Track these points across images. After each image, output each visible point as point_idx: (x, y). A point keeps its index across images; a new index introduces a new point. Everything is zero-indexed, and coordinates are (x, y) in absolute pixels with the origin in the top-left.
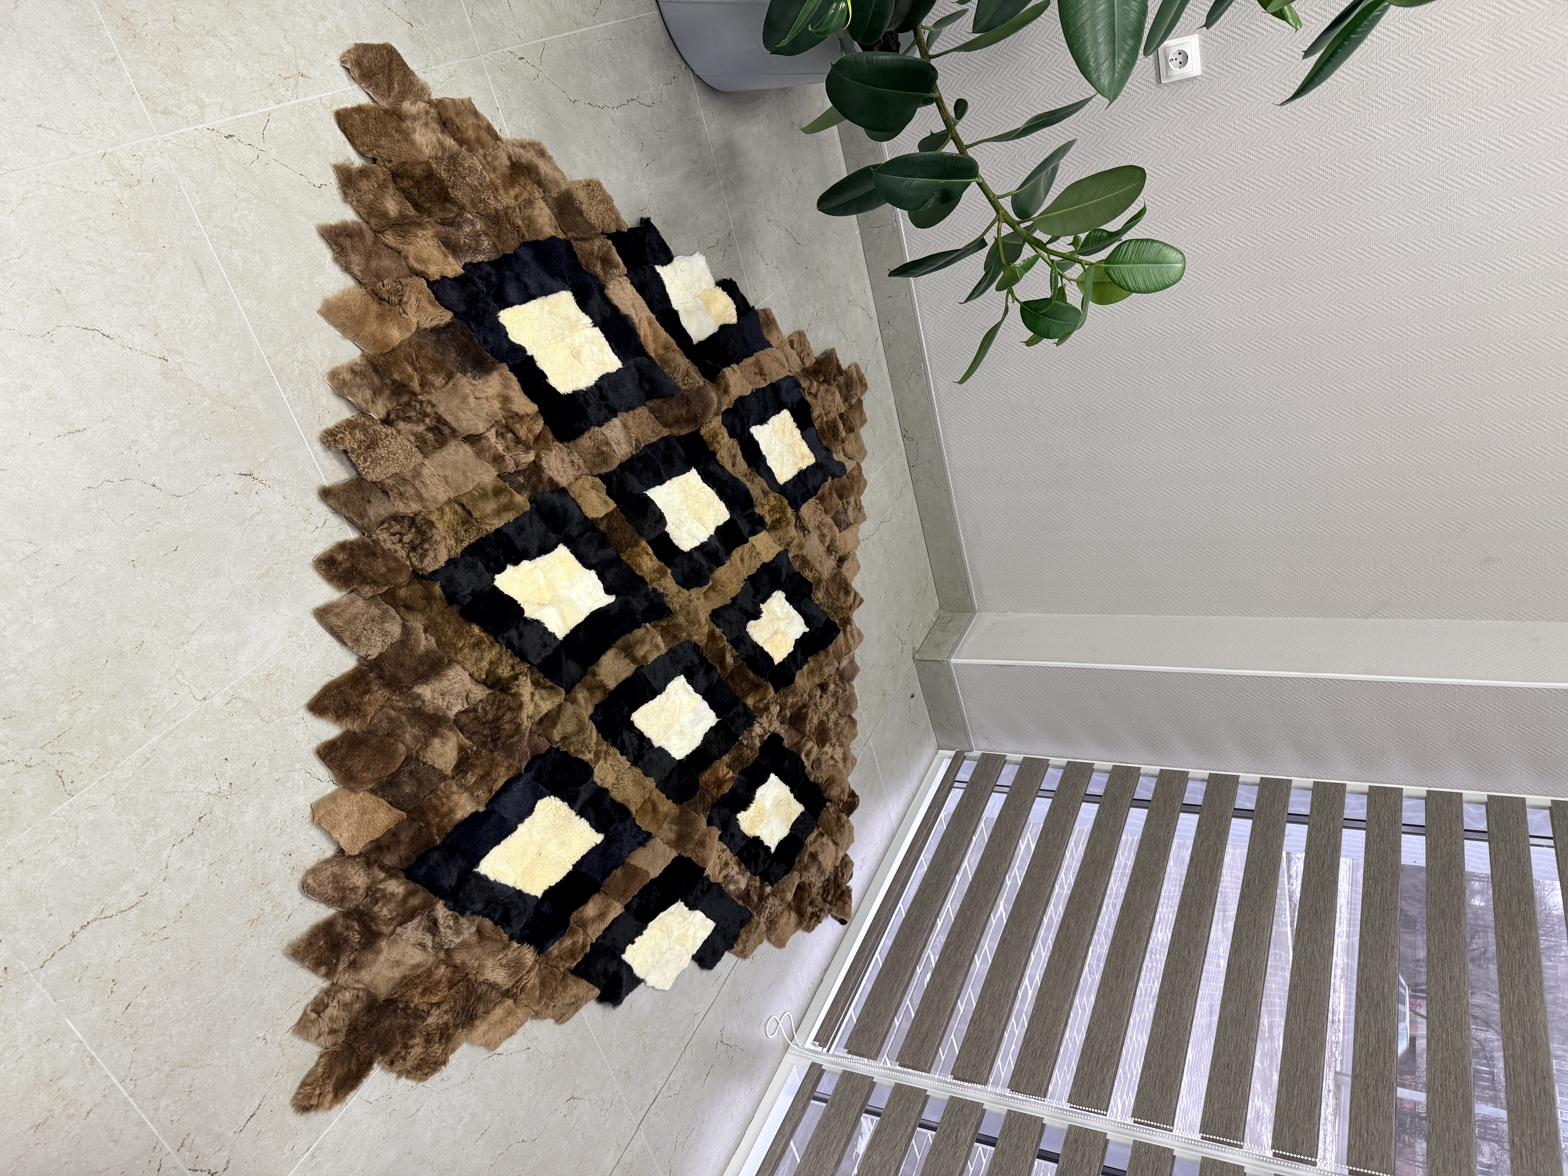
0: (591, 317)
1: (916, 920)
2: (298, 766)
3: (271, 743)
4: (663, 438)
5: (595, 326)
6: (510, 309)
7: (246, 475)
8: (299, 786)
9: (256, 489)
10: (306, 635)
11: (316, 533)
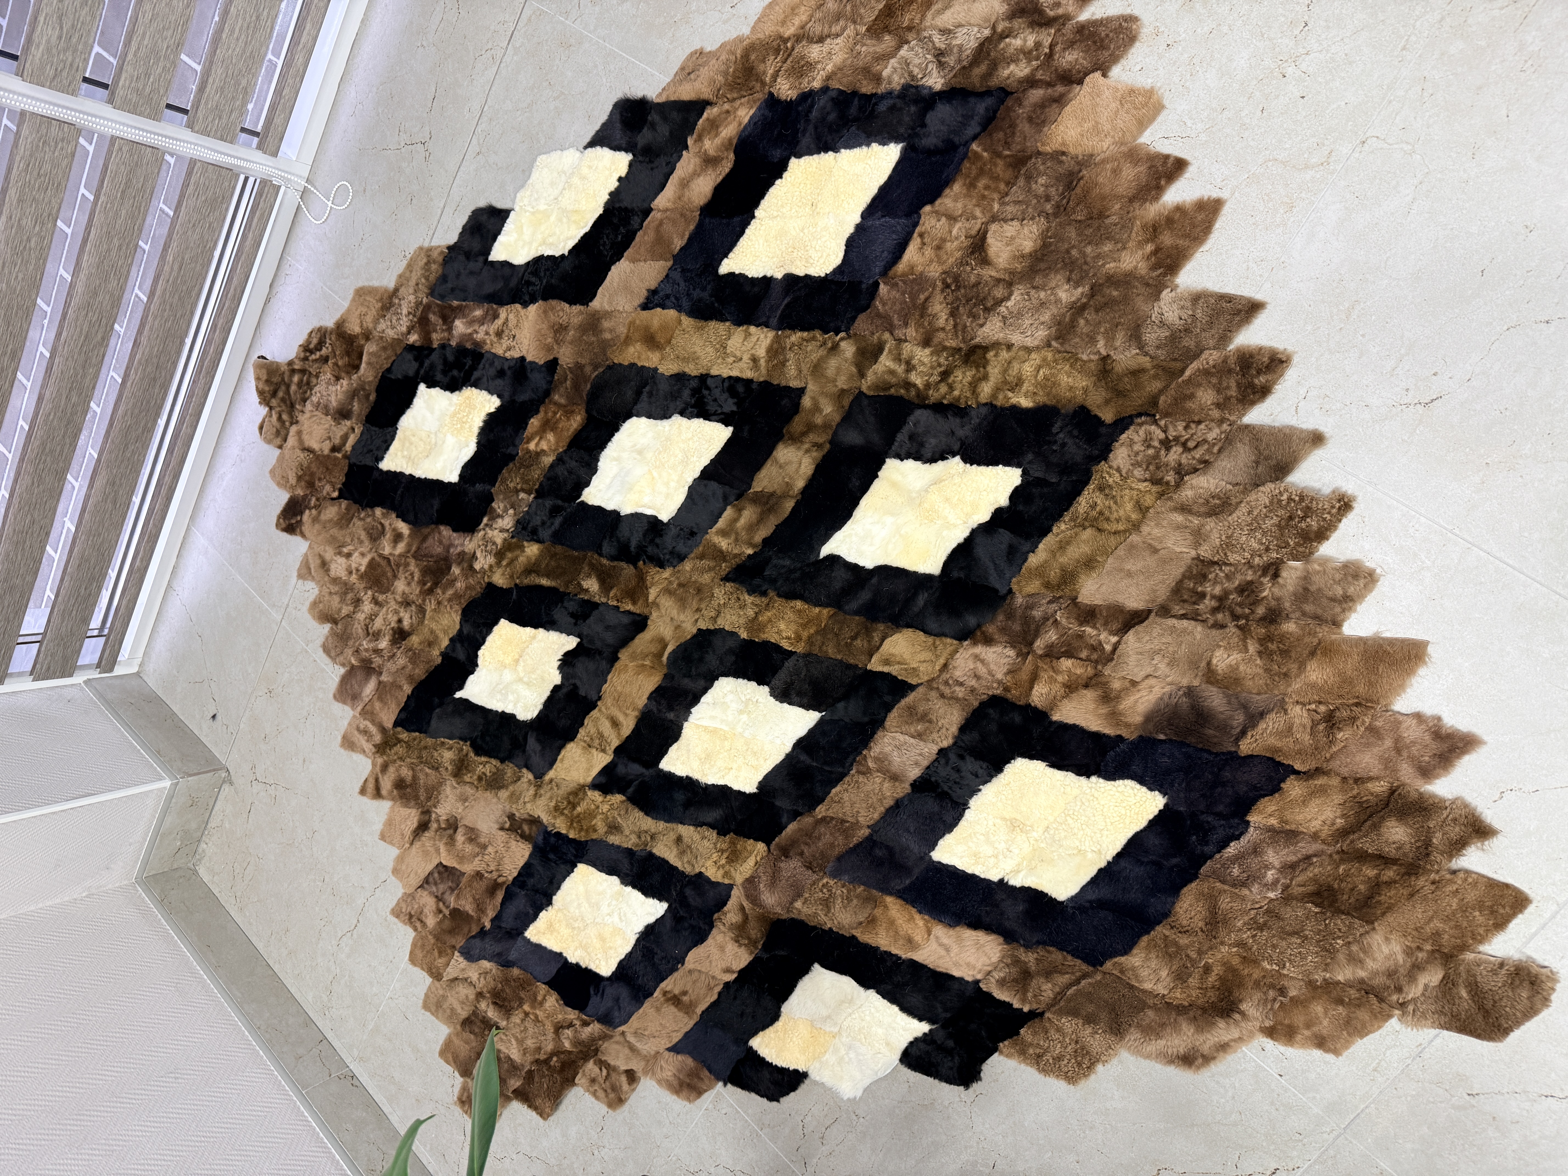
0: (1013, 888)
1: (155, 379)
2: (1203, 137)
3: (1252, 143)
4: (823, 800)
5: (1001, 881)
6: (1151, 817)
7: (1432, 401)
8: (1191, 118)
9: (1411, 393)
10: (1261, 276)
11: (1303, 392)
